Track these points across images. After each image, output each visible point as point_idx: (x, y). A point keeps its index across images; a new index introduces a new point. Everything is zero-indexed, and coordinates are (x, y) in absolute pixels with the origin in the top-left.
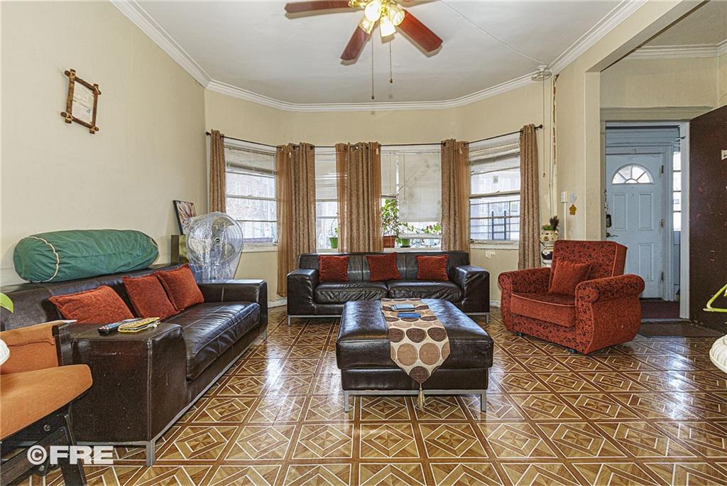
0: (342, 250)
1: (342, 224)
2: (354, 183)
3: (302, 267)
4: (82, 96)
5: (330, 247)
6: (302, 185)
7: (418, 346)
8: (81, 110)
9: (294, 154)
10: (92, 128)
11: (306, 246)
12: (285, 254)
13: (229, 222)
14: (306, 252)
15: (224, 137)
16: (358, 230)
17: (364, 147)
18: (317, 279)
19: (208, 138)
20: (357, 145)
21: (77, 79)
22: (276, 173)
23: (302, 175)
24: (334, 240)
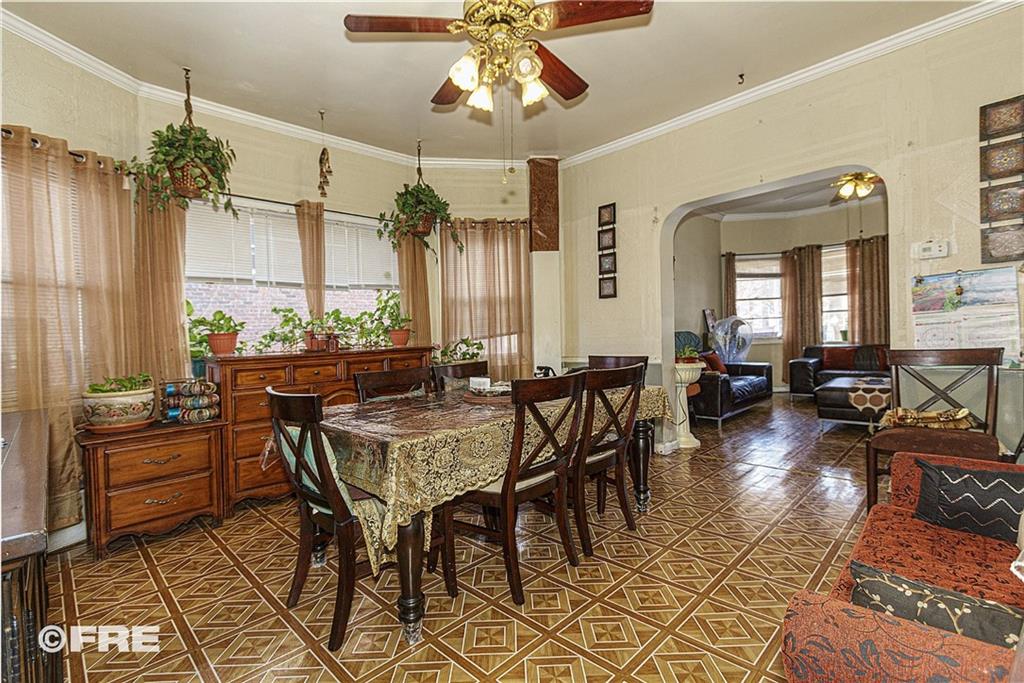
0: (853, 342)
1: (853, 317)
2: (867, 276)
3: (806, 356)
5: (841, 340)
6: (808, 284)
7: (868, 396)
9: (799, 256)
11: (812, 339)
12: (791, 347)
13: (741, 323)
14: (812, 344)
15: (735, 255)
16: (872, 322)
17: (880, 239)
18: (820, 365)
19: (723, 259)
20: (872, 239)
22: (781, 276)
23: (808, 274)
24: (844, 333)
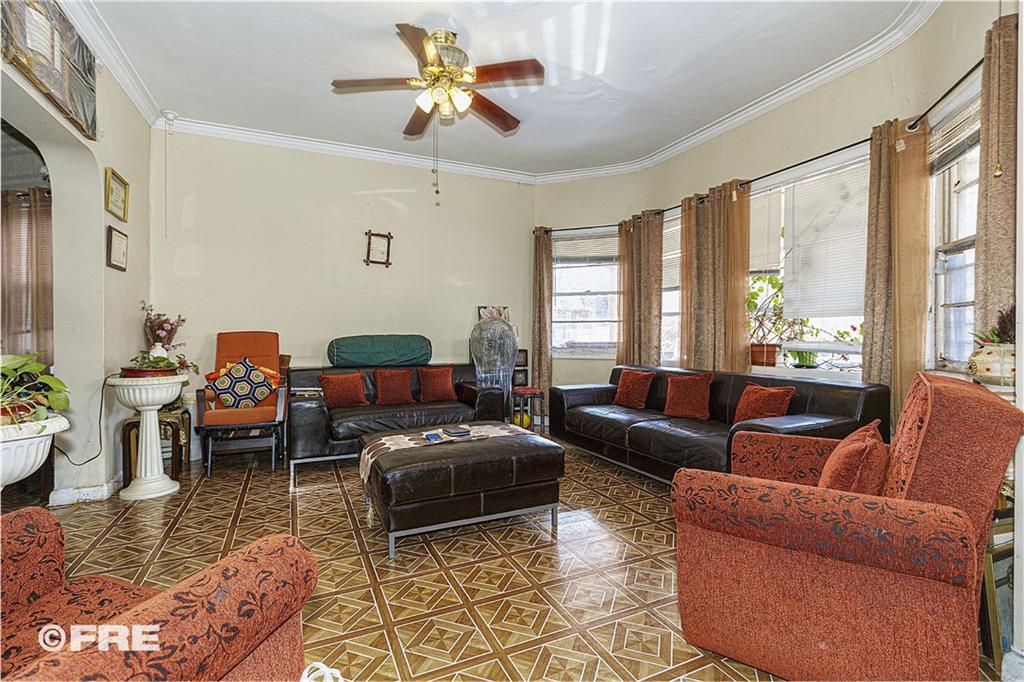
4: (379, 245)
8: (378, 254)
9: (639, 228)
10: (387, 263)
15: (551, 231)
21: (373, 235)
22: (618, 258)
